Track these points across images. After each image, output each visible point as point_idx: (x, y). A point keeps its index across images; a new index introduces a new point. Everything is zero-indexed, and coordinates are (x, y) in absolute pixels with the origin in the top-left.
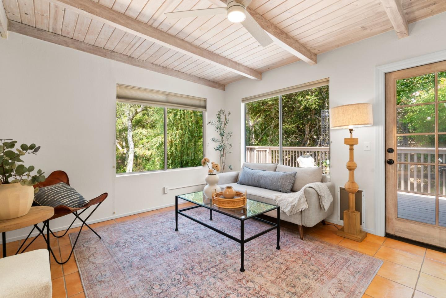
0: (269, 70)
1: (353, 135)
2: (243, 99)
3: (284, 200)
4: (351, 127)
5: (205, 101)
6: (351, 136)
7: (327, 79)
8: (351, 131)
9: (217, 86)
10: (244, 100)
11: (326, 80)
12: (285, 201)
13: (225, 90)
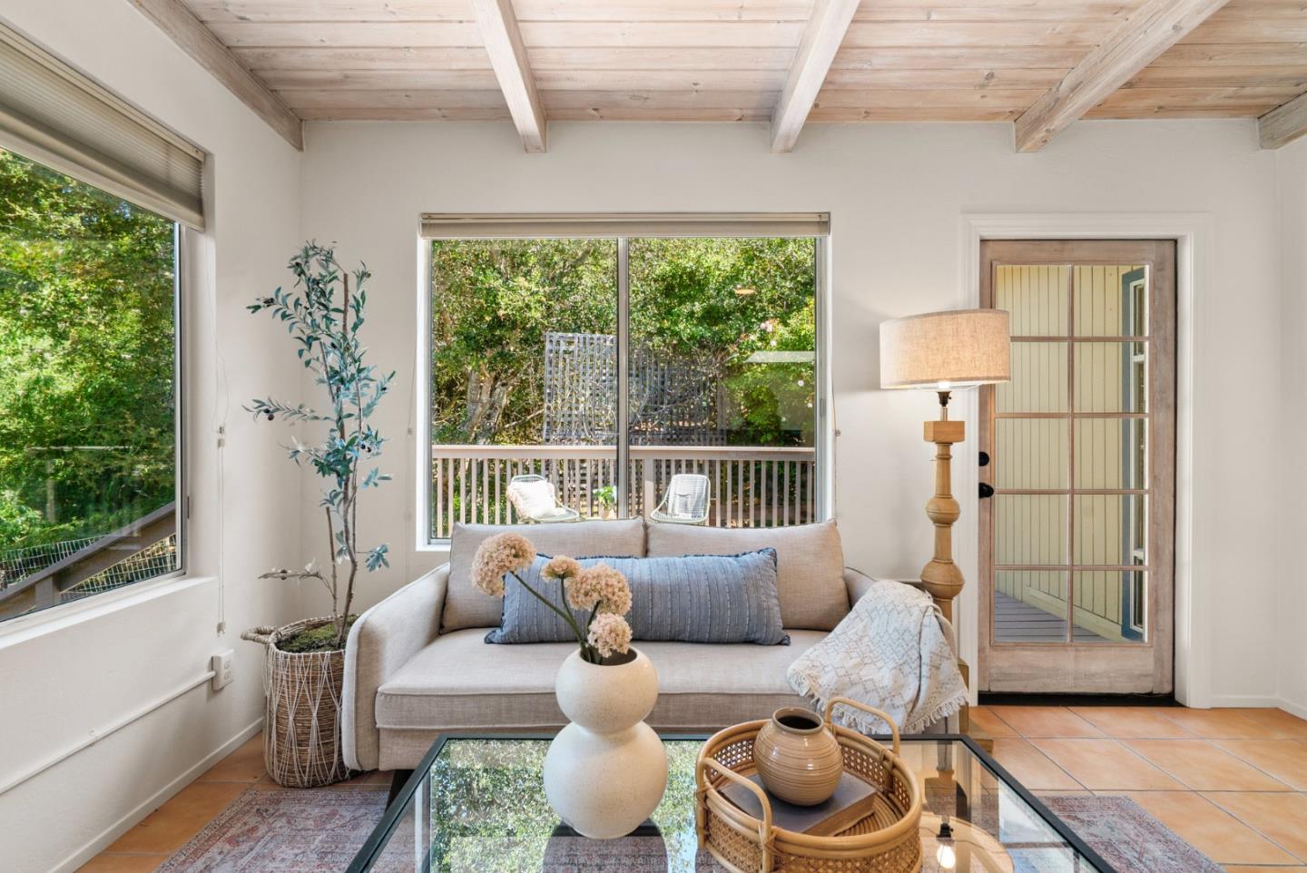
0: (592, 118)
1: (949, 413)
2: (429, 216)
3: (853, 684)
4: (944, 386)
5: (200, 162)
6: (945, 414)
7: (820, 214)
8: (944, 398)
9: (267, 104)
10: (430, 223)
11: (818, 220)
12: (859, 688)
13: (300, 148)
